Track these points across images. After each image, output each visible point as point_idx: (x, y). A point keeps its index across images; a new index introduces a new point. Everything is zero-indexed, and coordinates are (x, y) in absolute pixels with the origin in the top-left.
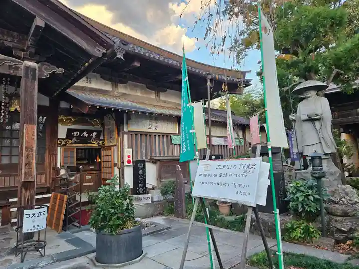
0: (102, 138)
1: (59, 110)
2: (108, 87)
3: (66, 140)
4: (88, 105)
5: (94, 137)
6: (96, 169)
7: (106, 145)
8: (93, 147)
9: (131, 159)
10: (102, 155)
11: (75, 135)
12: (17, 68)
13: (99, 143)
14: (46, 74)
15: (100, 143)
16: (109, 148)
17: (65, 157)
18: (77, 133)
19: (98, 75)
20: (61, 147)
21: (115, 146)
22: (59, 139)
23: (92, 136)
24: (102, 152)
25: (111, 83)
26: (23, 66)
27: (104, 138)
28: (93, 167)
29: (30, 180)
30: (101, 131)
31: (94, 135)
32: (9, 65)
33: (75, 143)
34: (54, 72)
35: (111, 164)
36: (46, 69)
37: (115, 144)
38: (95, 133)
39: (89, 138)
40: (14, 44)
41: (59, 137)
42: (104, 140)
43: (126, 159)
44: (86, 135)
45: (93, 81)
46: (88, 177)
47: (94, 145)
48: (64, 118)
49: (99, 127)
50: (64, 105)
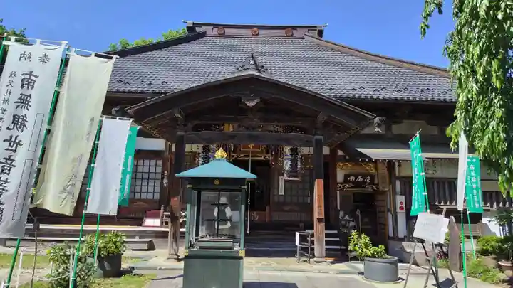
1: (337, 157)
3: (344, 185)
7: (380, 190)
9: (404, 205)
13: (373, 188)
16: (383, 193)
18: (353, 178)
20: (339, 190)
21: (388, 191)
26: (314, 139)
30: (375, 176)
31: (368, 179)
33: (351, 187)
39: (364, 182)
41: (338, 182)
42: (378, 184)
43: (398, 205)
44: (360, 179)
47: (369, 190)
48: (341, 165)
49: (373, 172)
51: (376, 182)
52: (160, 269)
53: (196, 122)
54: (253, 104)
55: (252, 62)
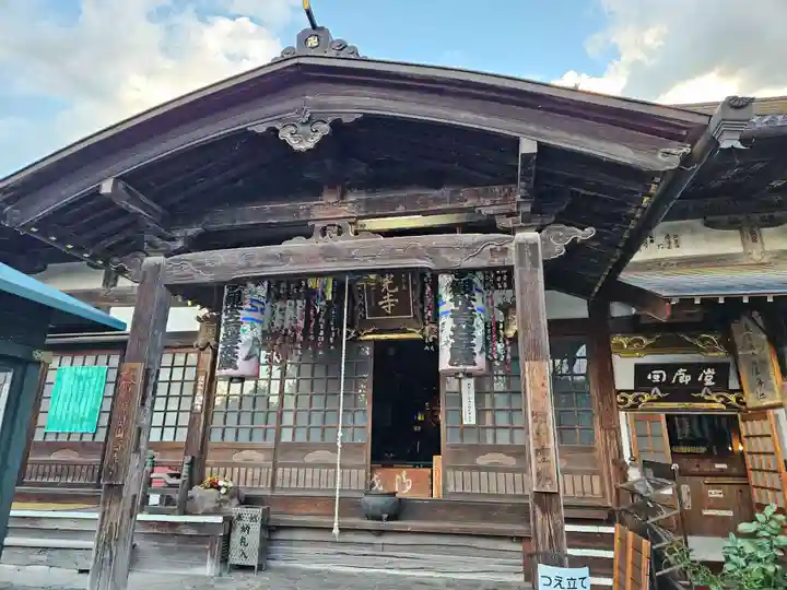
0: (733, 384)
1: (610, 322)
2: (730, 244)
3: (636, 394)
4: (668, 300)
5: (709, 382)
6: (735, 470)
7: (749, 406)
8: (714, 410)
10: (744, 433)
11: (656, 378)
12: (505, 251)
13: (727, 400)
14: (559, 249)
15: (732, 398)
16: (761, 412)
17: (640, 436)
18: (661, 375)
19: (697, 223)
20: (626, 410)
21: (780, 406)
22: (619, 392)
23: (703, 381)
24: (741, 424)
25: (738, 232)
26: (513, 244)
27: (740, 383)
28: (724, 466)
29: (548, 489)
30: (727, 366)
31: (708, 376)
32: (491, 250)
33: (659, 400)
34: (574, 240)
35: (777, 461)
36: (557, 238)
37: (778, 401)
38: (710, 372)
39: (697, 385)
40: (495, 207)
41: (618, 387)
42: (741, 390)
44: (685, 379)
45: (684, 239)
46: (714, 493)
48: (624, 341)
49: (720, 355)
50: (618, 310)
54: (310, 144)
55: (313, 41)
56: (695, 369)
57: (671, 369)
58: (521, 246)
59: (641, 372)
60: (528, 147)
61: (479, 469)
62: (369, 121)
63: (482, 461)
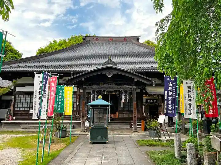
3: (146, 103)
7: (160, 105)
20: (144, 105)
22: (143, 103)
29: (135, 116)
31: (155, 101)
33: (149, 104)
44: (152, 101)
47: (155, 105)
48: (145, 96)
49: (157, 98)
51: (158, 102)
52: (79, 135)
53: (90, 82)
54: (110, 76)
55: (110, 61)
56: (153, 100)
57: (150, 100)
58: (134, 88)
59: (147, 100)
60: (136, 80)
61: (124, 114)
62: (117, 74)
63: (124, 113)
